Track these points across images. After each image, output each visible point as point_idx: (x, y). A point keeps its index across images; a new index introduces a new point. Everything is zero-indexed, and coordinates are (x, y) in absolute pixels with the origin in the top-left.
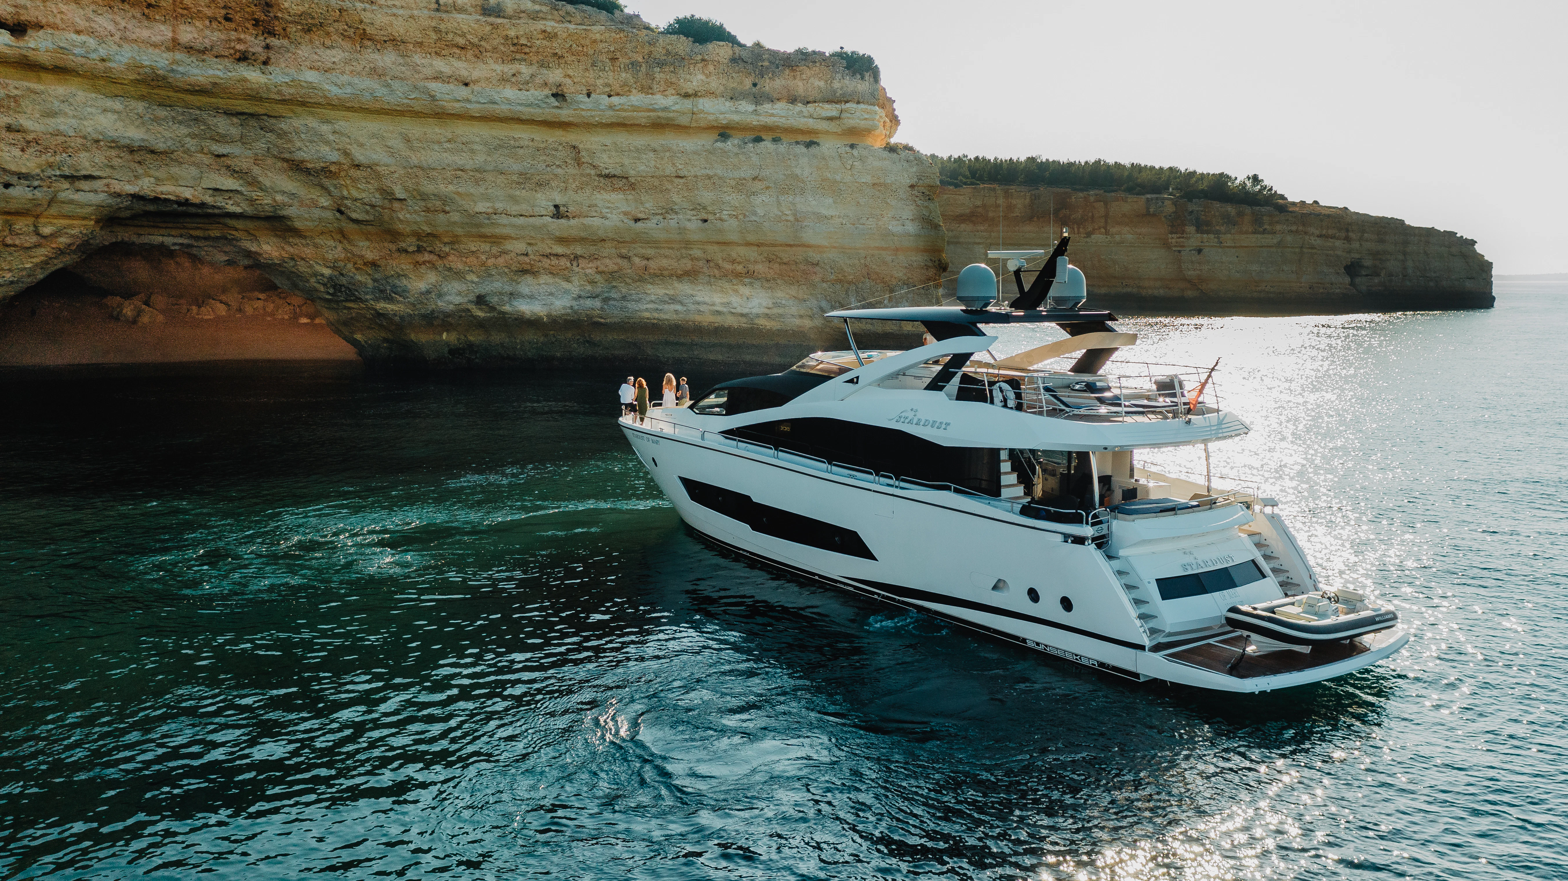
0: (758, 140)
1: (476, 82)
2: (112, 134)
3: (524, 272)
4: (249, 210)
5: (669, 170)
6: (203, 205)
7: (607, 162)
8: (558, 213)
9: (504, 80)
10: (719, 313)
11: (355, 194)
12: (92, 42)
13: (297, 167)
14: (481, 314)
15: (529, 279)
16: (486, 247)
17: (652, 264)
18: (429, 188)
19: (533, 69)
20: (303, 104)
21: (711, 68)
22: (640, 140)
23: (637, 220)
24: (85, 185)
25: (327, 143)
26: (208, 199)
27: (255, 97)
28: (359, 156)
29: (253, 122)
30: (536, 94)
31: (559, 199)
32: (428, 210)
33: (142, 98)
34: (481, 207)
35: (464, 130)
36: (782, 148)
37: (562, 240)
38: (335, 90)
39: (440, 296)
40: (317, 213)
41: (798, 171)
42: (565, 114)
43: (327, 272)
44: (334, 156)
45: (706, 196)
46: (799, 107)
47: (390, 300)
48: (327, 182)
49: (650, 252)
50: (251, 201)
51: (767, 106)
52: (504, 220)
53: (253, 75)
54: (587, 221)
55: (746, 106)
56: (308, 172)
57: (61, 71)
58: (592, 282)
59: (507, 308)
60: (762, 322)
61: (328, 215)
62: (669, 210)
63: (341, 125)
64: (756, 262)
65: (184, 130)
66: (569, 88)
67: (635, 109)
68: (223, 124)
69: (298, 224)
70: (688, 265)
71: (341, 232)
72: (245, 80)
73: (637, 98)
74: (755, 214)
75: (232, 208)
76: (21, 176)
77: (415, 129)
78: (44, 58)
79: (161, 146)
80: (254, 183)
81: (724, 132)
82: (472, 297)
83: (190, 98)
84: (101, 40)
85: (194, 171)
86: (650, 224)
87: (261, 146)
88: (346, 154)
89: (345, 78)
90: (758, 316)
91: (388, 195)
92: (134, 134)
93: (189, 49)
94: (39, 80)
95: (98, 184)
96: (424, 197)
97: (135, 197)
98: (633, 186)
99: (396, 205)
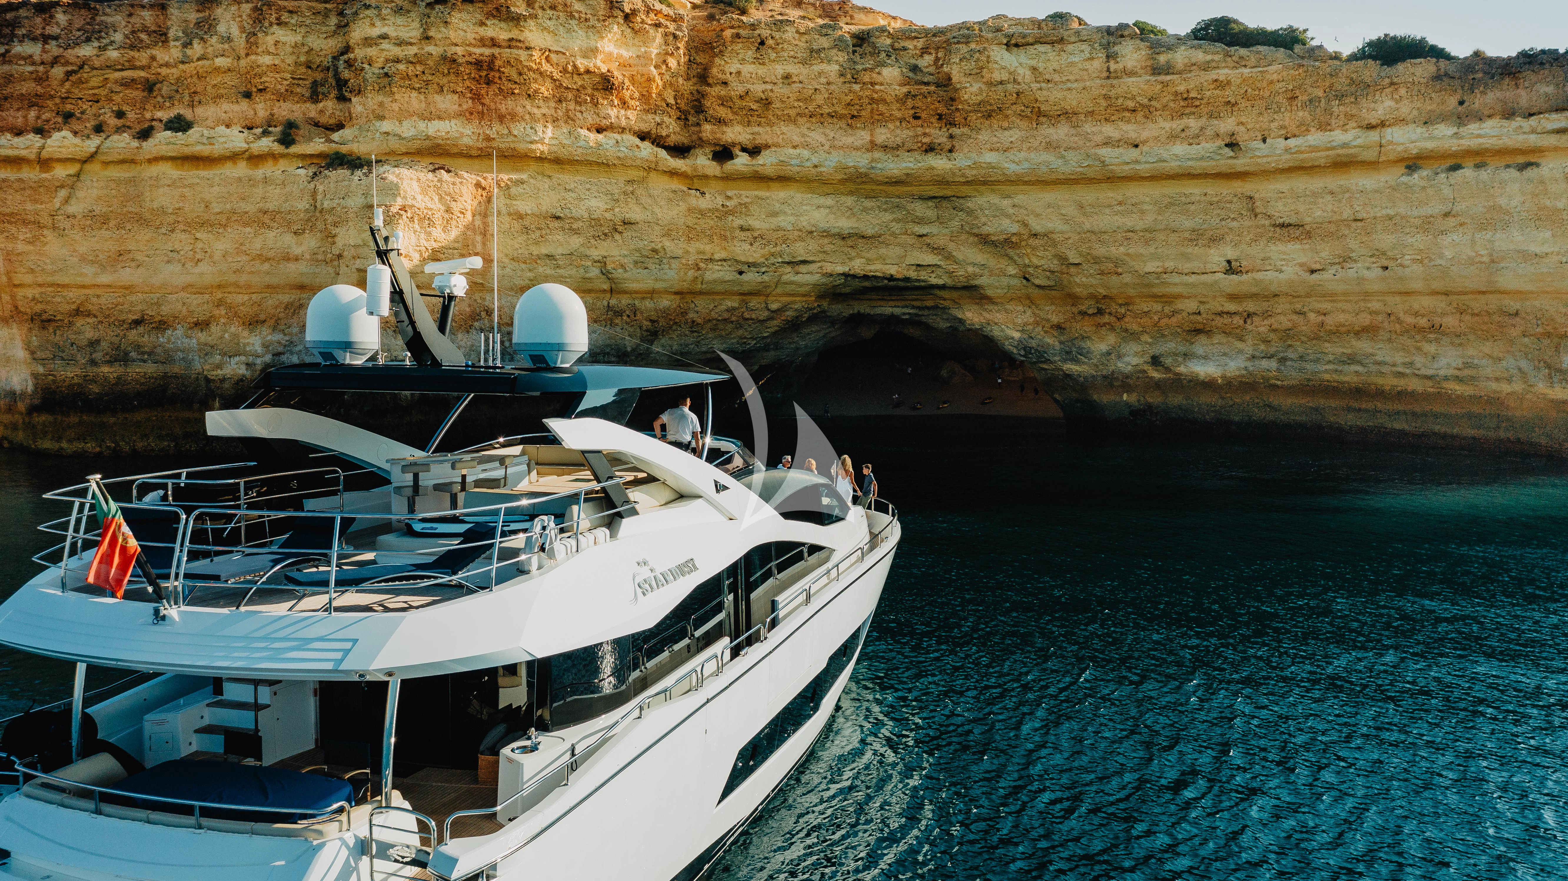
0: (1455, 168)
1: (1144, 142)
2: (823, 225)
3: (1198, 331)
4: (949, 282)
5: (1347, 213)
6: (907, 279)
7: (1282, 211)
8: (1231, 268)
9: (1173, 137)
10: (1400, 375)
11: (1035, 261)
12: (806, 153)
13: (985, 240)
14: (1156, 375)
15: (1203, 339)
16: (1157, 307)
17: (1329, 320)
18: (1100, 251)
19: (1203, 121)
20: (985, 183)
21: (1403, 91)
22: (1316, 183)
23: (1313, 272)
24: (803, 268)
25: (1008, 216)
26: (912, 274)
27: (942, 182)
28: (1036, 225)
29: (944, 204)
30: (1207, 147)
31: (1231, 254)
32: (1102, 273)
33: (851, 193)
34: (1151, 266)
35: (1136, 192)
36: (1484, 175)
37: (1233, 297)
38: (1013, 167)
39: (1119, 357)
40: (1005, 281)
41: (1502, 201)
42: (1241, 163)
43: (1017, 335)
44: (1015, 228)
45: (1385, 240)
46: (1519, 121)
47: (1076, 361)
48: (1011, 252)
49: (1326, 306)
50: (950, 273)
51: (1473, 127)
52: (1176, 279)
53: (939, 163)
54: (1260, 276)
55: (1445, 130)
56: (994, 244)
57: (783, 179)
58: (1266, 341)
59: (1182, 369)
60: (1454, 387)
61: (1016, 282)
62: (1345, 260)
63: (1020, 199)
64: (1443, 314)
65: (888, 217)
66: (1242, 137)
67: (1314, 149)
68: (920, 209)
69: (989, 292)
70: (1365, 319)
71: (1028, 297)
72: (932, 168)
73: (1315, 138)
74: (1441, 256)
75: (934, 281)
76: (750, 265)
77: (1088, 195)
78: (770, 171)
79: (870, 232)
80: (949, 257)
81: (1412, 164)
82: (1147, 358)
83: (891, 189)
84: (814, 151)
85: (898, 251)
86: (1327, 275)
87: (956, 224)
88: (1025, 225)
89: (1023, 155)
90: (1446, 378)
91: (1063, 259)
92: (845, 224)
93: (885, 148)
94: (769, 188)
95: (813, 267)
96: (1097, 260)
97: (846, 275)
98: (1309, 235)
99: (1073, 270)
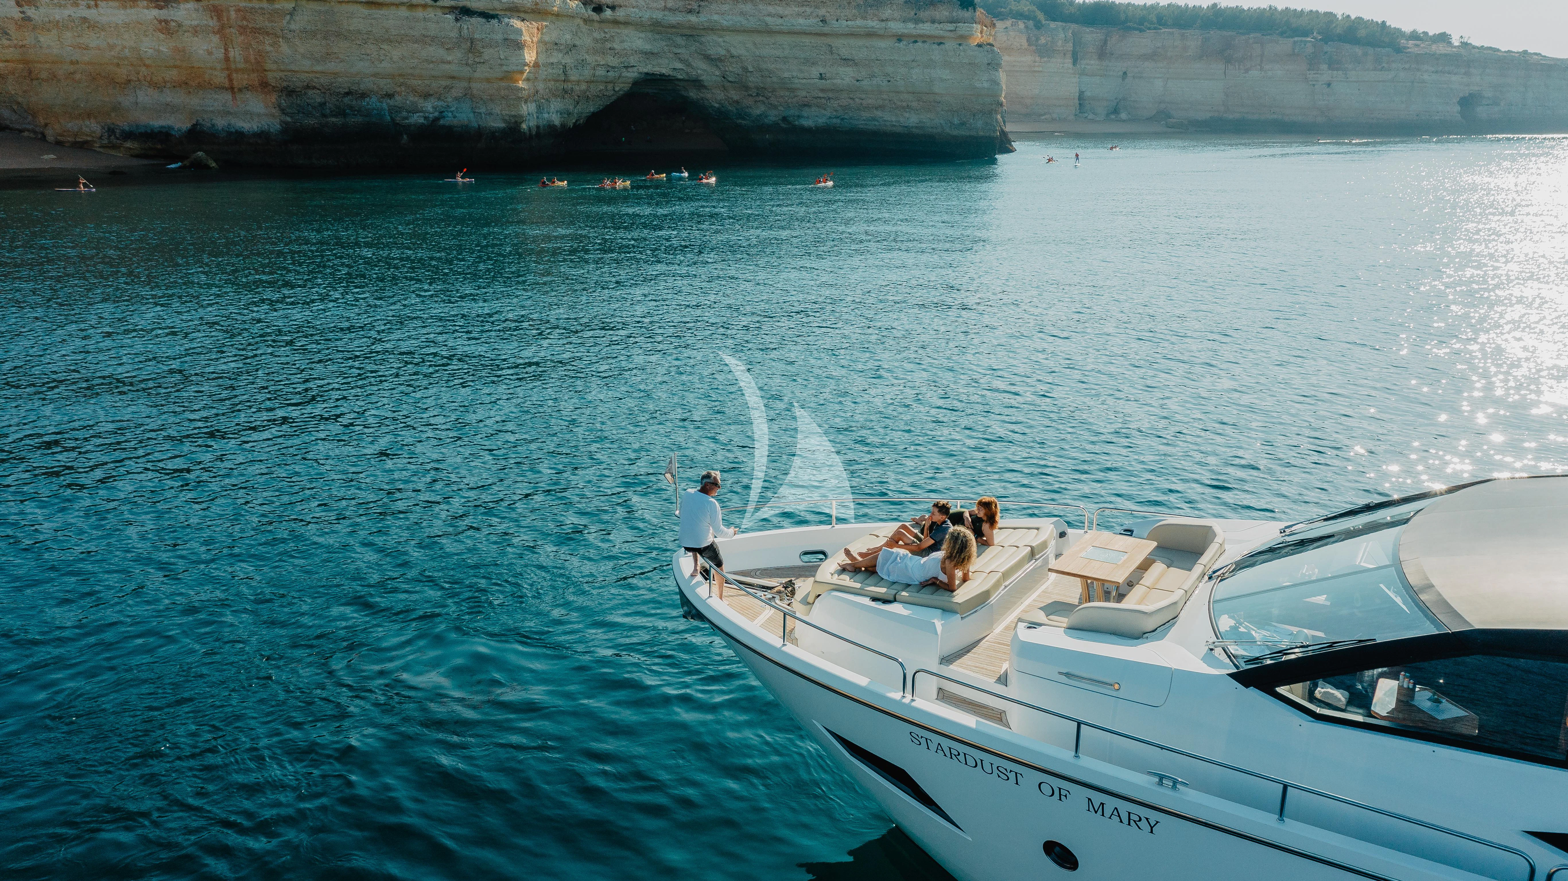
0: (916, 42)
1: (786, 16)
2: (641, 48)
3: (805, 105)
4: (686, 78)
5: (873, 57)
6: (669, 76)
7: (845, 52)
8: (821, 77)
9: (799, 15)
10: (895, 126)
11: (731, 69)
12: (637, 10)
13: (707, 58)
14: (783, 125)
15: (806, 109)
16: (787, 93)
17: (864, 102)
18: (764, 66)
19: (812, 9)
20: (712, 30)
21: (895, 7)
22: (860, 42)
23: (858, 81)
24: (630, 70)
25: (721, 46)
26: (671, 73)
27: (693, 27)
28: (734, 52)
29: (691, 38)
30: (813, 21)
31: (822, 70)
32: (762, 76)
33: (652, 31)
34: (786, 75)
35: (780, 39)
36: (926, 46)
37: (822, 90)
38: (725, 22)
39: (766, 117)
40: (714, 78)
41: (933, 57)
42: (826, 29)
43: (717, 105)
44: (723, 52)
45: (889, 69)
46: (936, 25)
47: (744, 119)
48: (719, 64)
49: (863, 96)
50: (687, 73)
51: (921, 25)
52: (796, 81)
53: (693, 19)
54: (835, 81)
55: (911, 25)
56: (712, 60)
57: (626, 24)
58: (836, 111)
59: (797, 123)
60: (914, 130)
61: (719, 79)
62: (872, 76)
63: (727, 38)
64: (912, 101)
65: (665, 43)
66: (828, 18)
67: (859, 27)
68: (680, 40)
69: (706, 84)
70: (880, 102)
71: (723, 86)
72: (690, 21)
73: (859, 22)
74: (912, 78)
75: (680, 77)
76: (613, 68)
77: (758, 39)
78: (621, 19)
79: (656, 51)
80: (689, 65)
81: (899, 38)
82: (780, 117)
83: (669, 30)
84: (640, 10)
85: (667, 61)
86: (863, 83)
87: (693, 48)
88: (728, 51)
89: (730, 17)
90: (912, 127)
91: (745, 69)
92: (648, 47)
93: (670, 10)
94: (619, 28)
95: (635, 69)
96: (761, 70)
97: (647, 74)
98: (856, 64)
99: (749, 74)
